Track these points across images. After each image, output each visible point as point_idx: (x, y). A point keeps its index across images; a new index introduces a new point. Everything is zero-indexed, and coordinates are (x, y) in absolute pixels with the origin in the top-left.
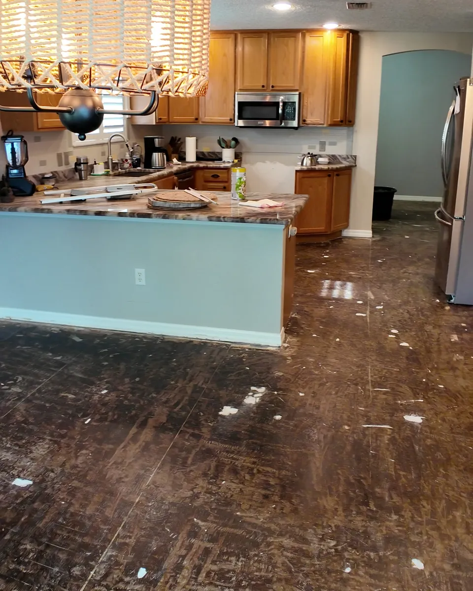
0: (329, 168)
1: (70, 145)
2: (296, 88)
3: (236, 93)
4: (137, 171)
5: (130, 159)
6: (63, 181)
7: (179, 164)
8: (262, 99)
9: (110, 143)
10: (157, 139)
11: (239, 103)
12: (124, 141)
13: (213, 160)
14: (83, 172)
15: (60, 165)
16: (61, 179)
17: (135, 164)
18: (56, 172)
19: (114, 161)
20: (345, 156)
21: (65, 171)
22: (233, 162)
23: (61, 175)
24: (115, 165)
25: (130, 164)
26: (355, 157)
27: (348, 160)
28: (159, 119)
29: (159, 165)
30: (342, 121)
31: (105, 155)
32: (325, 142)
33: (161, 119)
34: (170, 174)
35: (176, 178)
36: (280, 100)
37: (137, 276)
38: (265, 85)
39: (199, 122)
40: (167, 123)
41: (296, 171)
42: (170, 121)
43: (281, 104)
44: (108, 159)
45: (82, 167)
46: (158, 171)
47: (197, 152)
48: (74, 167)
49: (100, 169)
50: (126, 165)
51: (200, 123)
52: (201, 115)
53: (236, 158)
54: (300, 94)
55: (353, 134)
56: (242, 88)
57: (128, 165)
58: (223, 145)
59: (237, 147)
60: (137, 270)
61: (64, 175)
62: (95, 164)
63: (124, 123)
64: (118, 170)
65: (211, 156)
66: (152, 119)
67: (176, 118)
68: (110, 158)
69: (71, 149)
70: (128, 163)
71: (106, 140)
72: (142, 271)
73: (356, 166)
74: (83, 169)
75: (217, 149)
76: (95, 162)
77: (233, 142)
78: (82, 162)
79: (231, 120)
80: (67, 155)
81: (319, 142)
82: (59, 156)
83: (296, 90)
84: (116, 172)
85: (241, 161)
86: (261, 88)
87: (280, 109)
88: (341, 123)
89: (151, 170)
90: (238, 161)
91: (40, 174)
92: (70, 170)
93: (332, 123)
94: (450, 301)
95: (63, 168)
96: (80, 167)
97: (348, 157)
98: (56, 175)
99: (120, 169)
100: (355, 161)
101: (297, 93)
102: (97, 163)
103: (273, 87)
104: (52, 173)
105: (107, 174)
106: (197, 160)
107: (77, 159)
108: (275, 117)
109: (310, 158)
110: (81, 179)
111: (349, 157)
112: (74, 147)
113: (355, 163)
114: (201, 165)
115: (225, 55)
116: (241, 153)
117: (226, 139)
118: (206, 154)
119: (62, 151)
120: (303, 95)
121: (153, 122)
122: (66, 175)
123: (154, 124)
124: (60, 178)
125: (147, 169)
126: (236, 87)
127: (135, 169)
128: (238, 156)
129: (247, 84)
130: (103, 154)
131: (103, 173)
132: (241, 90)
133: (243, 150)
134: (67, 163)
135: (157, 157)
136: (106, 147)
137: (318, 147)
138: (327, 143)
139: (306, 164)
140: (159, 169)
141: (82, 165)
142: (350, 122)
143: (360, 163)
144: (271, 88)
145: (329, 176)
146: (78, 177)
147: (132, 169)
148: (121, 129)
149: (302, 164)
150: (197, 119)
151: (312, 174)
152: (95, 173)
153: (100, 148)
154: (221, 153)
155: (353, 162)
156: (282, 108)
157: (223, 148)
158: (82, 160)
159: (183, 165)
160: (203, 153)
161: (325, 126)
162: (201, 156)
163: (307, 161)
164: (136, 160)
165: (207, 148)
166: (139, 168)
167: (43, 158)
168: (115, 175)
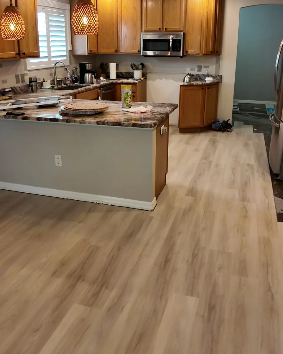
0: (202, 84)
1: (26, 69)
2: (181, 30)
3: (142, 33)
4: (74, 86)
5: (70, 78)
6: (20, 93)
7: (104, 81)
8: (159, 37)
9: (55, 67)
10: (87, 64)
11: (144, 40)
12: (64, 66)
13: (128, 78)
14: (33, 87)
15: (18, 82)
16: (19, 92)
17: (74, 81)
18: (14, 87)
19: (58, 80)
20: (214, 75)
21: (21, 86)
22: (140, 79)
23: (18, 89)
24: (59, 82)
25: (70, 81)
26: (221, 76)
27: (216, 78)
28: (90, 51)
29: (89, 81)
30: (212, 52)
31: (52, 75)
32: (201, 66)
33: (91, 51)
34: (95, 88)
35: (99, 90)
36: (171, 38)
37: (56, 160)
38: (161, 27)
39: (118, 52)
40: (97, 54)
41: (180, 85)
42: (99, 52)
43: (171, 41)
44: (54, 78)
45: (33, 84)
46: (88, 86)
47: (117, 73)
48: (28, 84)
49: (47, 85)
50: (68, 82)
51: (119, 54)
52: (120, 49)
53: (142, 77)
54: (184, 34)
55: (219, 61)
56: (146, 30)
57: (69, 82)
58: (134, 68)
59: (144, 69)
60: (56, 156)
61: (21, 89)
62: (44, 81)
63: (67, 54)
64: (62, 85)
65: (126, 75)
66: (86, 52)
67: (103, 51)
68: (55, 77)
69: (26, 72)
70: (69, 80)
71: (52, 66)
72: (60, 157)
73: (222, 82)
74: (33, 85)
75: (131, 70)
76: (44, 80)
77: (140, 66)
78: (33, 80)
79: (139, 51)
80: (23, 76)
81: (197, 66)
82: (17, 76)
83: (182, 31)
84: (60, 86)
85: (146, 78)
86: (158, 30)
87: (170, 44)
88: (211, 54)
89: (84, 85)
90: (144, 79)
91: (2, 89)
92: (25, 86)
93: (205, 53)
94: (277, 178)
95: (20, 85)
96: (32, 84)
97: (216, 76)
98: (14, 89)
99: (63, 84)
100: (221, 79)
101: (182, 33)
102: (45, 81)
103: (166, 29)
104: (11, 88)
105: (53, 88)
106: (117, 78)
107: (30, 78)
108: (167, 49)
109: (189, 77)
110: (33, 92)
111: (218, 76)
112: (28, 70)
113: (221, 80)
114: (119, 81)
115: (135, 8)
116: (146, 73)
117: (136, 64)
118: (124, 74)
119: (19, 73)
120: (186, 34)
121: (86, 53)
122: (22, 89)
123: (87, 54)
124: (17, 91)
125: (81, 85)
126: (142, 30)
127: (73, 84)
128: (144, 75)
129: (149, 28)
130: (51, 74)
131: (50, 87)
132: (145, 31)
133: (148, 72)
134: (23, 81)
135: (88, 76)
136: (53, 70)
137: (196, 69)
138: (203, 67)
139: (187, 81)
140: (89, 85)
141: (33, 82)
142: (217, 52)
143: (224, 80)
144: (165, 30)
145: (203, 89)
146: (31, 90)
147: (72, 84)
148: (65, 58)
149: (184, 81)
150: (116, 51)
151: (191, 88)
152: (44, 88)
153: (49, 70)
154: (133, 73)
155: (219, 80)
156: (171, 43)
157: (134, 70)
158: (33, 79)
159: (106, 81)
160: (121, 73)
161: (201, 55)
162: (121, 75)
163: (187, 79)
164: (74, 78)
165: (124, 70)
166: (76, 84)
167: (4, 78)
168: (59, 89)
